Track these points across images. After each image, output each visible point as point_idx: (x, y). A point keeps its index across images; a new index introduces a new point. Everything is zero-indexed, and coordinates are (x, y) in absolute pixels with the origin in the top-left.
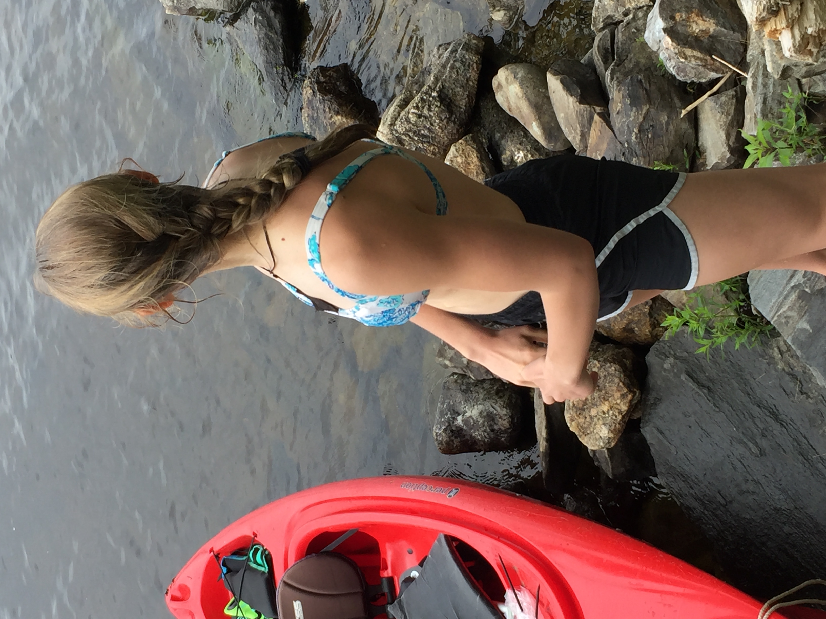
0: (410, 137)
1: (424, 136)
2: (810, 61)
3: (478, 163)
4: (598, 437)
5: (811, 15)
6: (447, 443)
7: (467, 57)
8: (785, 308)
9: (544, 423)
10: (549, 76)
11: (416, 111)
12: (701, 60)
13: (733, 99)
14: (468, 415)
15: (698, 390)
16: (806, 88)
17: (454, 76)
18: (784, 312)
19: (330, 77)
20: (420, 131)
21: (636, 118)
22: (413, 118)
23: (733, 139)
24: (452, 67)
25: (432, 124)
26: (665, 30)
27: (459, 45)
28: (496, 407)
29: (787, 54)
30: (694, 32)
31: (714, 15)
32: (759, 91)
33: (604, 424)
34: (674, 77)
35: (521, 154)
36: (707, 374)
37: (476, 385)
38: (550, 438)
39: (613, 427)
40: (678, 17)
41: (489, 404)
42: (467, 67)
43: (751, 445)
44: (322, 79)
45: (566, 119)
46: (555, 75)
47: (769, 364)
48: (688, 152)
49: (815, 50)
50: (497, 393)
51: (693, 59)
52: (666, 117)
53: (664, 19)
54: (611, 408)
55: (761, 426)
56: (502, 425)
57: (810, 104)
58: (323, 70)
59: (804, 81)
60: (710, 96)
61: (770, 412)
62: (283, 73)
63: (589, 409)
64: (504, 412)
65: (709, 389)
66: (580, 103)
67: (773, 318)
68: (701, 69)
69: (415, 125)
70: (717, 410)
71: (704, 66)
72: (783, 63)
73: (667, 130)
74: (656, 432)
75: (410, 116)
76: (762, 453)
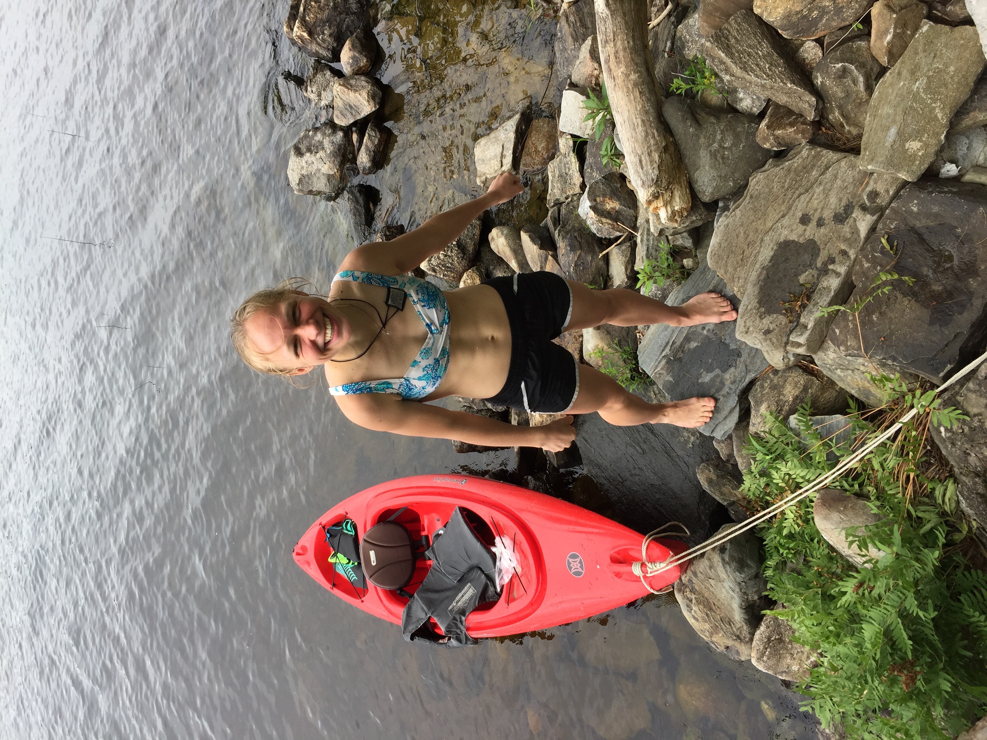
1: (448, 267)
2: (676, 226)
5: (677, 199)
8: (659, 369)
10: (522, 233)
12: (611, 225)
13: (629, 248)
16: (671, 242)
18: (658, 371)
19: (393, 232)
20: (445, 264)
21: (573, 258)
23: (629, 271)
25: (453, 260)
26: (591, 207)
29: (663, 222)
30: (607, 209)
31: (619, 199)
32: (644, 244)
34: (595, 235)
40: (598, 200)
42: (474, 228)
43: (637, 448)
44: (388, 233)
45: (532, 258)
46: (526, 232)
48: (603, 278)
49: (679, 220)
51: (606, 224)
52: (591, 258)
53: (590, 201)
57: (674, 251)
58: (387, 227)
59: (670, 238)
60: (616, 246)
62: (365, 230)
66: (540, 249)
67: (652, 374)
68: (611, 230)
69: (443, 261)
71: (613, 228)
72: (660, 227)
73: (591, 265)
74: (582, 440)
76: (644, 452)
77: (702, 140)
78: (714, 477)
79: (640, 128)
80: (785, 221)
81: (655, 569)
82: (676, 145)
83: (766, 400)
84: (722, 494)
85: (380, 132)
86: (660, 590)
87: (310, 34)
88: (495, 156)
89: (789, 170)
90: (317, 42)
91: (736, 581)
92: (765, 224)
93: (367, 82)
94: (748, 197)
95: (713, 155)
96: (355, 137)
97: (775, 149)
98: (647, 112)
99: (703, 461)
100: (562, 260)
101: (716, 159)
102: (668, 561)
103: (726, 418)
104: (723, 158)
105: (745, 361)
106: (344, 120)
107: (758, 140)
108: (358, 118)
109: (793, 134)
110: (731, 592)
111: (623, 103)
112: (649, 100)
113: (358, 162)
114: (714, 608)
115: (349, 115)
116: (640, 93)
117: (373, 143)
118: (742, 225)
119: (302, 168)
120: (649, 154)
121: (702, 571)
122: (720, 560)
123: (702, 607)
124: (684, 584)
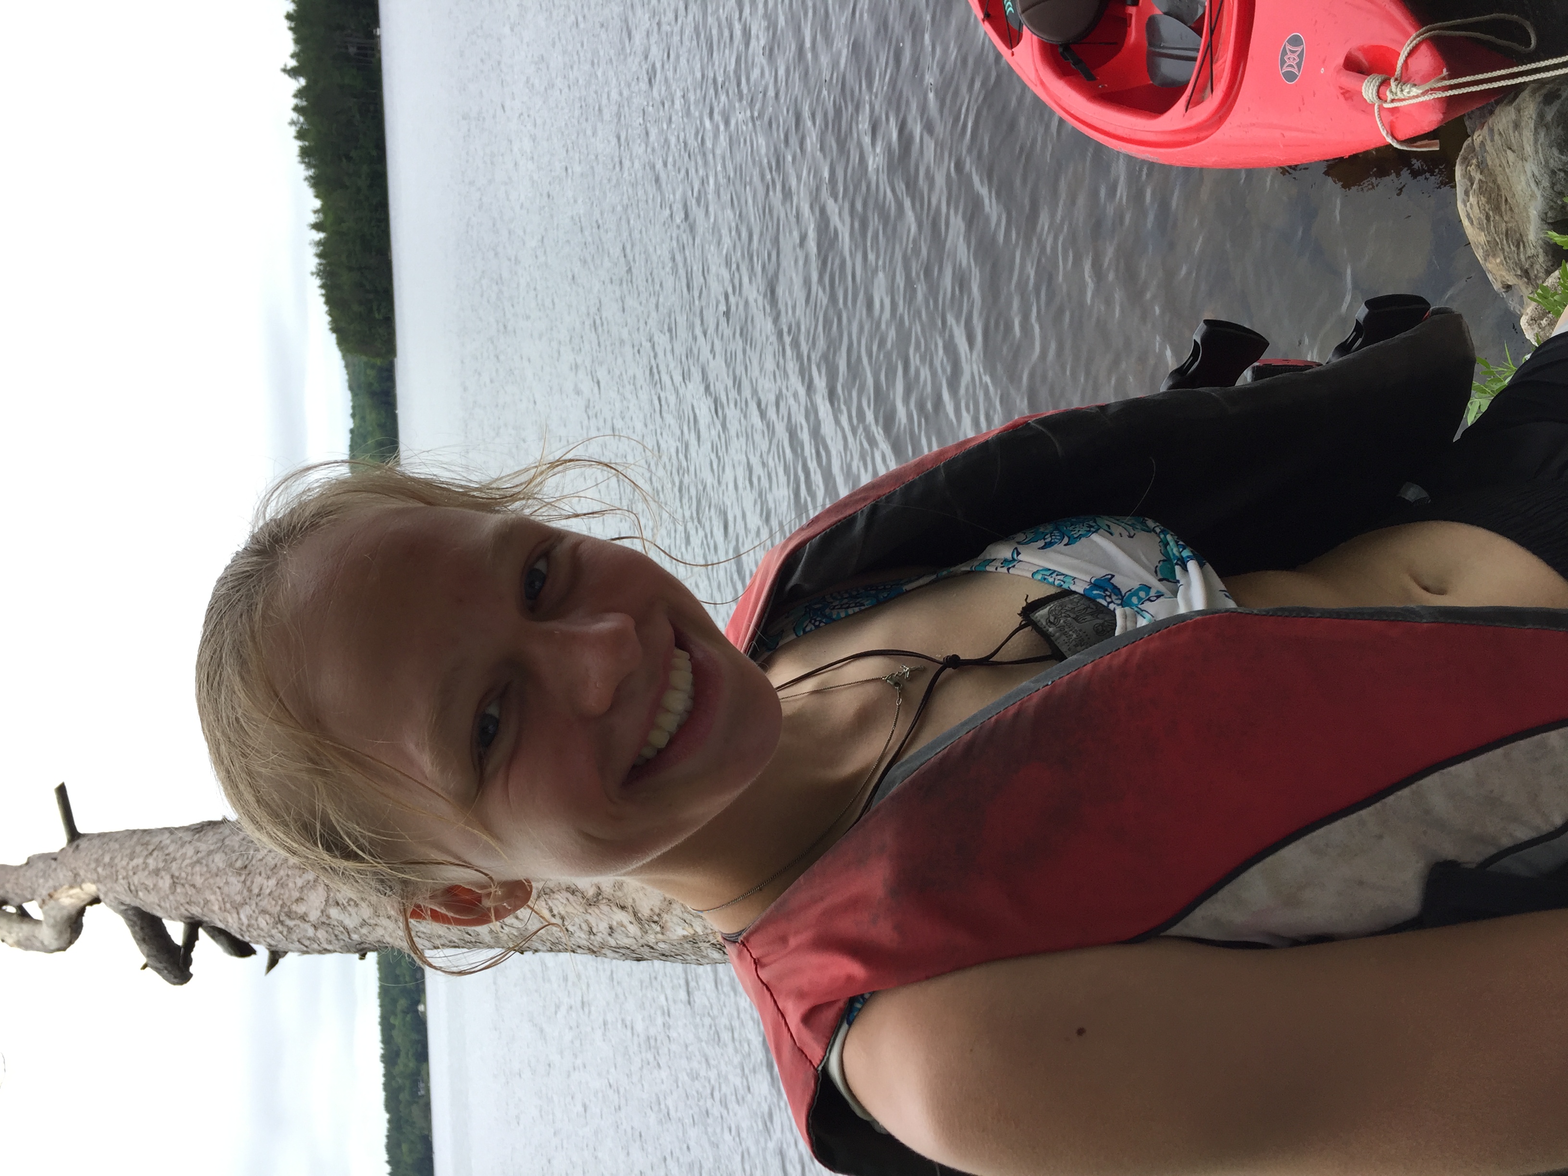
81: (1399, 96)
86: (1405, 142)
91: (1548, 166)
102: (1427, 87)
110: (1533, 185)
114: (1503, 207)
121: (1501, 130)
122: (1534, 117)
123: (1483, 200)
124: (1474, 150)
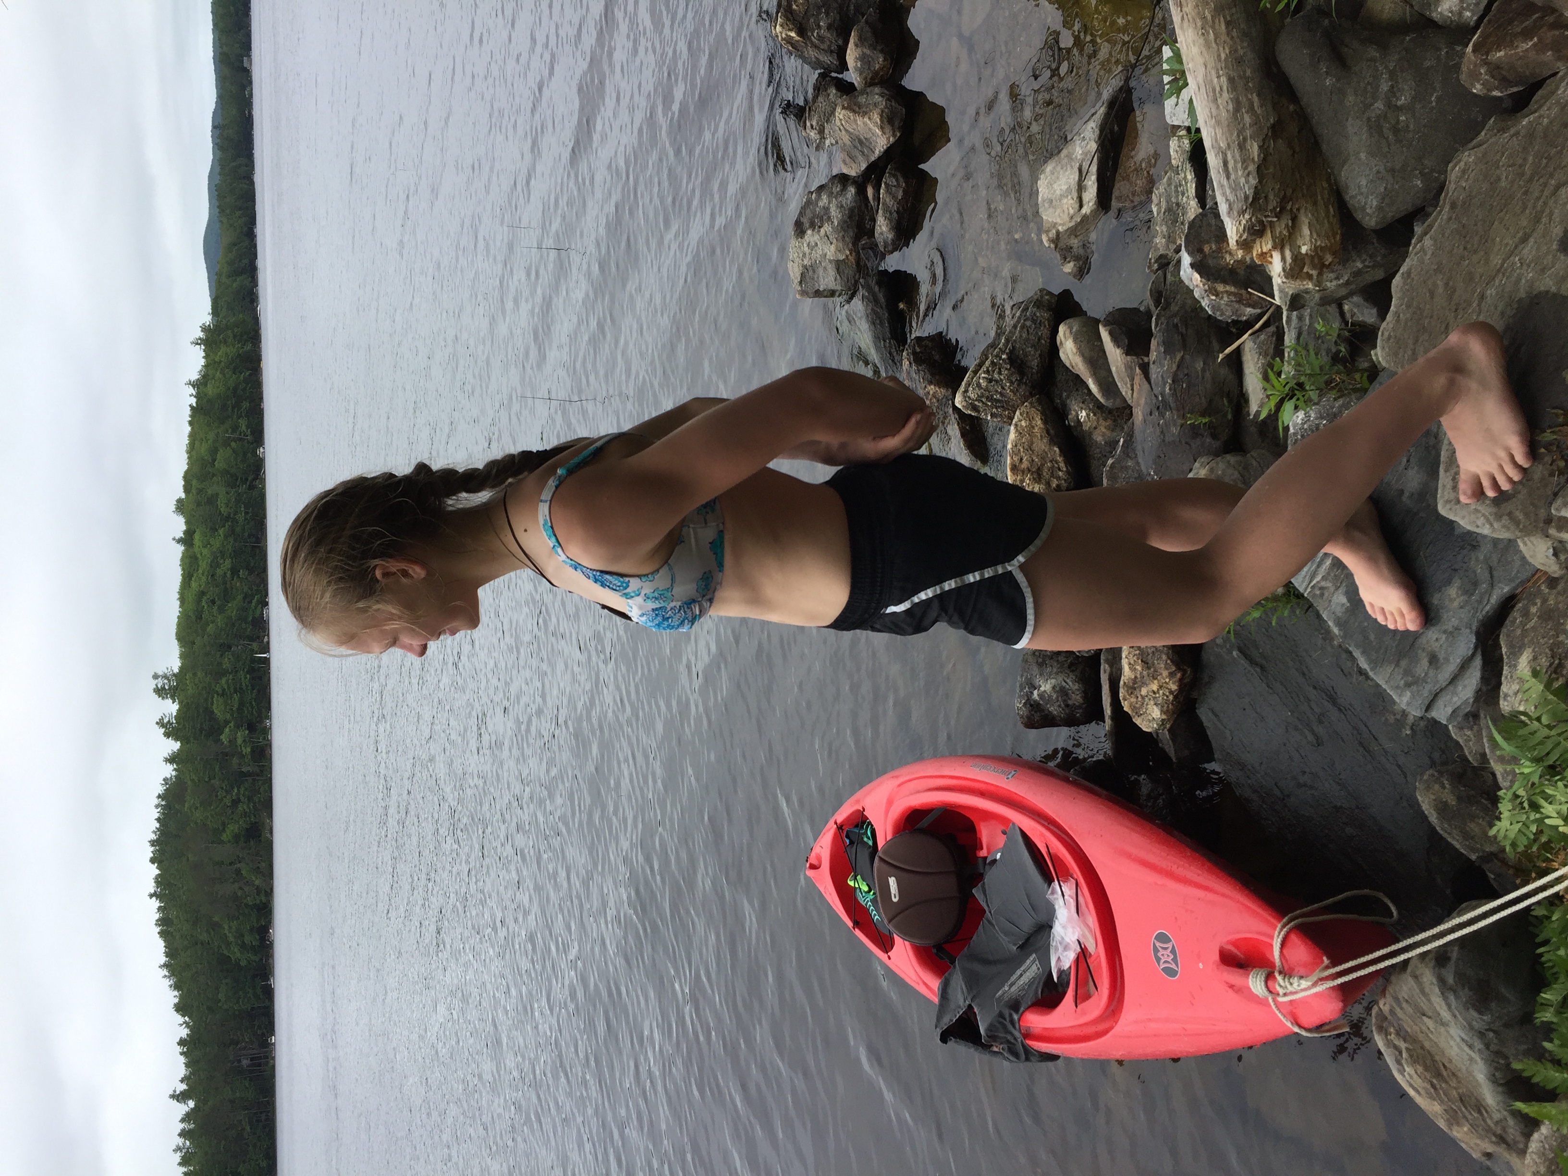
0: (983, 403)
1: (997, 401)
3: (1042, 426)
4: (1151, 718)
5: (1306, 231)
6: (1028, 717)
7: (1038, 314)
8: (1318, 578)
9: (1109, 700)
10: (1100, 328)
11: (986, 376)
12: (1234, 294)
13: (1272, 336)
14: (1042, 689)
15: (1249, 668)
17: (1024, 335)
18: (1318, 582)
19: (926, 346)
20: (992, 396)
21: (1170, 367)
22: (984, 383)
24: (1023, 327)
25: (1003, 388)
26: (1193, 266)
27: (1031, 302)
28: (1068, 681)
29: (1278, 281)
30: (1228, 264)
32: (1293, 325)
33: (1155, 704)
35: (1084, 413)
36: (1261, 651)
37: (1052, 658)
38: (1113, 718)
39: (1165, 708)
40: (1206, 249)
41: (1061, 679)
42: (1038, 325)
43: (1307, 732)
44: (918, 350)
45: (1118, 372)
46: (1105, 326)
47: (1324, 639)
48: (1230, 402)
49: (1314, 273)
50: (1069, 667)
51: (1225, 295)
52: (1202, 363)
53: (1191, 256)
54: (1161, 687)
55: (1318, 710)
56: (1076, 700)
58: (918, 339)
60: (1250, 335)
61: (1327, 695)
62: (890, 347)
63: (1140, 687)
64: (1077, 687)
65: (1262, 668)
66: (1127, 354)
67: (1306, 589)
68: (1237, 306)
69: (986, 390)
70: (1271, 691)
71: (1239, 302)
73: (1203, 378)
74: (1210, 714)
75: (981, 381)
76: (1319, 742)
77: (1350, 99)
78: (1452, 801)
79: (1225, 95)
80: (1528, 251)
81: (1290, 989)
82: (1304, 119)
83: (1531, 642)
84: (1467, 836)
85: (906, 177)
86: (1319, 1028)
87: (801, 32)
88: (1069, 190)
89: (1531, 135)
90: (812, 43)
91: (1471, 1027)
92: (1487, 262)
93: (882, 95)
94: (1447, 208)
95: (1375, 127)
96: (870, 191)
97: (1496, 93)
98: (1239, 61)
99: (1433, 764)
100: (1154, 370)
101: (1381, 134)
102: (1314, 977)
103: (1454, 680)
104: (1396, 130)
105: (1486, 560)
106: (854, 165)
107: (1463, 77)
108: (873, 159)
109: (1532, 55)
110: (1466, 1049)
111: (1195, 50)
112: (1245, 34)
113: (876, 235)
114: (1445, 1073)
115: (860, 158)
116: (1228, 24)
117: (894, 197)
118: (1439, 270)
119: (804, 255)
120: (1242, 147)
121: (1406, 997)
122: (1435, 981)
123: (1420, 1069)
124: (1386, 1018)
